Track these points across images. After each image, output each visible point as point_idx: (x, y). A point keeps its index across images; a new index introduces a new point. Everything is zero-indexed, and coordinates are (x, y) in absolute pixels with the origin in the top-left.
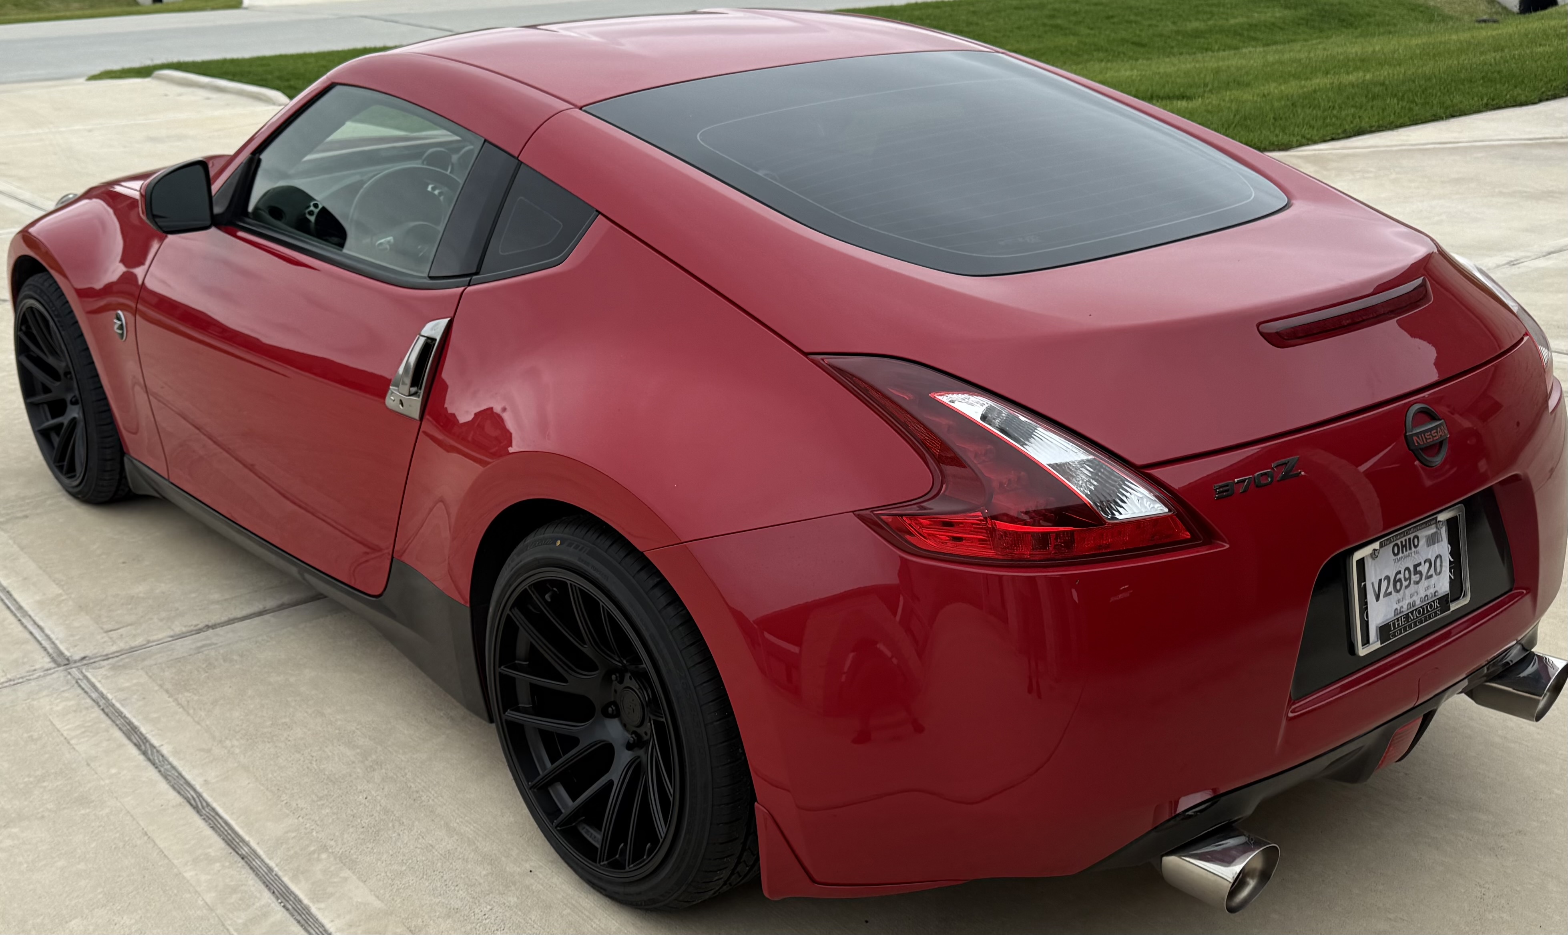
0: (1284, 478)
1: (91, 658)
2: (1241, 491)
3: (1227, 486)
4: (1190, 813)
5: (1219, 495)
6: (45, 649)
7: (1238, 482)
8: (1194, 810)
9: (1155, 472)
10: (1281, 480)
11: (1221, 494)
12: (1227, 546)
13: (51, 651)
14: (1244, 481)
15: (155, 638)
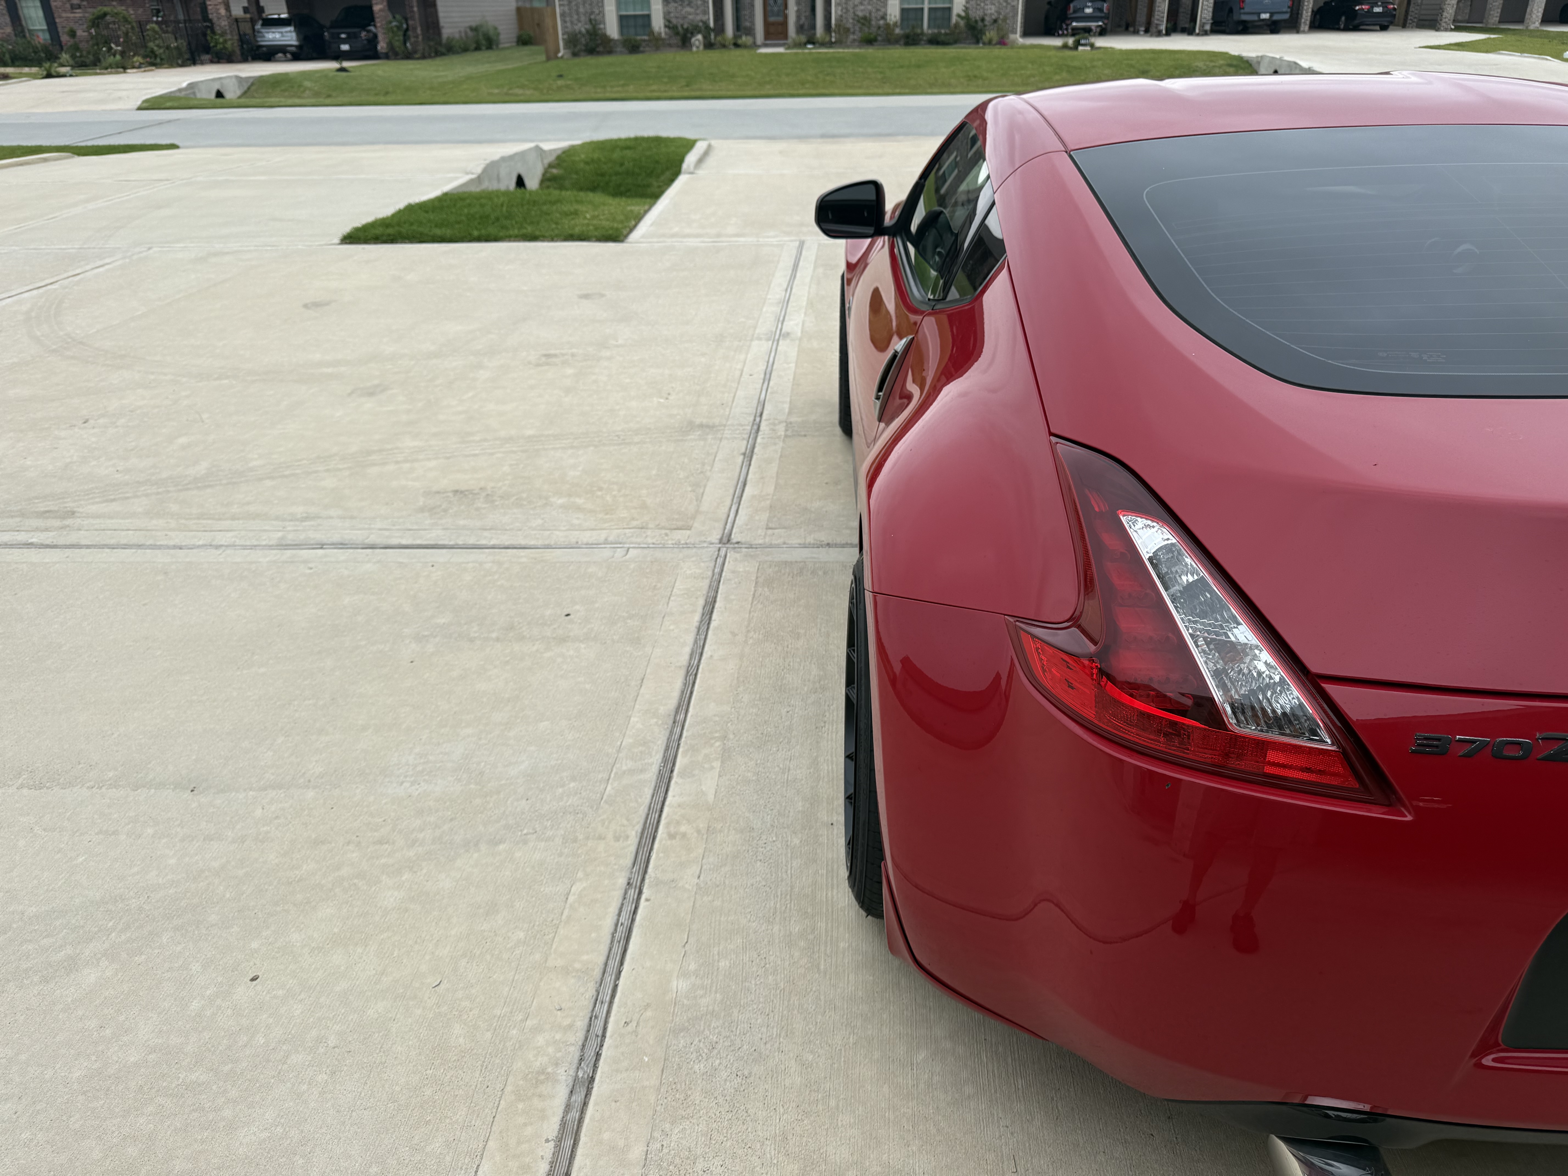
0: (1549, 759)
1: (742, 544)
2: (1461, 754)
3: (1439, 740)
4: (1330, 1113)
5: (1418, 748)
6: (725, 528)
7: (1460, 741)
8: (1336, 1113)
9: (1329, 688)
10: (1543, 759)
11: (1422, 748)
12: (1409, 818)
13: (726, 531)
14: (1474, 742)
15: (790, 542)
